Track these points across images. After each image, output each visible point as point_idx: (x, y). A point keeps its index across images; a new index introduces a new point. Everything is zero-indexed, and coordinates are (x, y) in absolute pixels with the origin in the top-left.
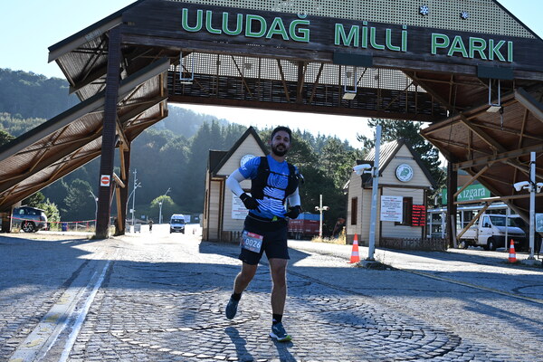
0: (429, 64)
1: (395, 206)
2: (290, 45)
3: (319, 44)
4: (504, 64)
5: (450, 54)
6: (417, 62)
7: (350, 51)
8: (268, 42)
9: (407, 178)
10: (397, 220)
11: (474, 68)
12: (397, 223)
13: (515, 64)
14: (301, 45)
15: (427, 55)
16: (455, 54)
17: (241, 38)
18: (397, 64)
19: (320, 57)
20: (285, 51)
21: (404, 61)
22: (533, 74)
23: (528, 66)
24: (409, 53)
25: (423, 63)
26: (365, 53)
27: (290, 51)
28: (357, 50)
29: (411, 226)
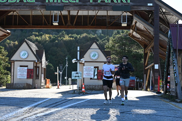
0: (90, 7)
1: (91, 71)
2: (27, 4)
3: (40, 3)
4: (126, 4)
5: (99, 2)
6: (84, 7)
7: (53, 4)
8: (18, 4)
9: (95, 58)
10: (91, 77)
11: (111, 7)
12: (91, 79)
13: (131, 3)
14: (32, 4)
15: (89, 3)
16: (101, 1)
17: (7, 3)
18: (75, 8)
19: (40, 8)
20: (25, 7)
21: (78, 7)
22: (142, 7)
23: (138, 4)
24: (80, 3)
25: (87, 7)
26: (60, 5)
27: (28, 7)
28: (56, 4)
29: (98, 80)
